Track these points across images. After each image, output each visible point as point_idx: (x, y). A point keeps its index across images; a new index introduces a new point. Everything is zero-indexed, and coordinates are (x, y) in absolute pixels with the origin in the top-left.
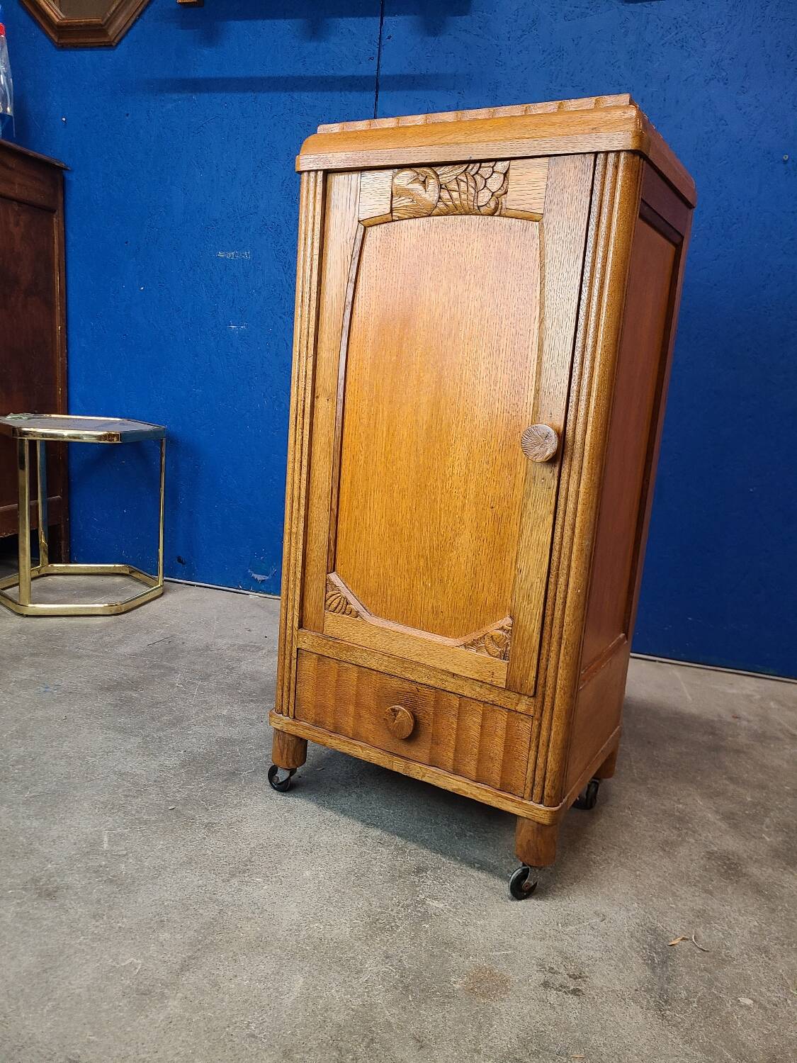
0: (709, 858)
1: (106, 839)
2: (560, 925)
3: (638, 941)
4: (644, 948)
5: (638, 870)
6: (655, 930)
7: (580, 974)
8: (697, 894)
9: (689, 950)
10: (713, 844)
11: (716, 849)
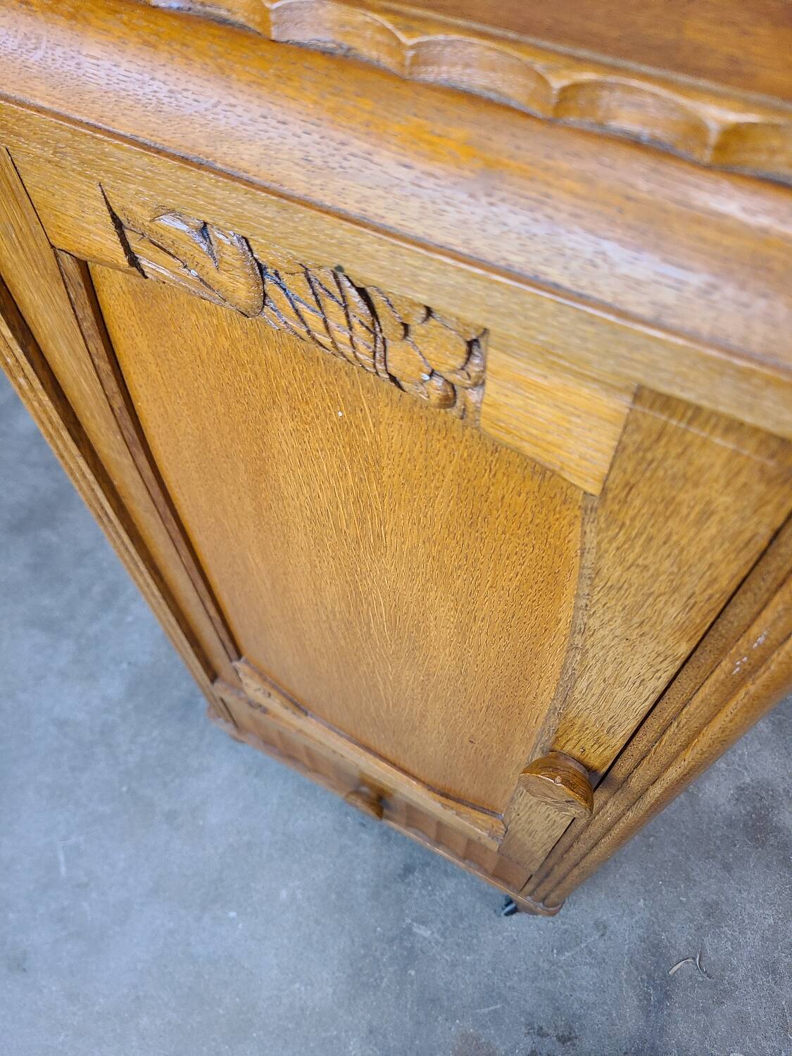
0: (737, 800)
1: (62, 858)
2: (555, 951)
3: (637, 969)
4: (642, 980)
5: (651, 836)
6: (657, 946)
7: (570, 1033)
8: (714, 873)
9: (691, 977)
10: (746, 769)
11: (748, 780)
